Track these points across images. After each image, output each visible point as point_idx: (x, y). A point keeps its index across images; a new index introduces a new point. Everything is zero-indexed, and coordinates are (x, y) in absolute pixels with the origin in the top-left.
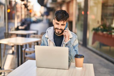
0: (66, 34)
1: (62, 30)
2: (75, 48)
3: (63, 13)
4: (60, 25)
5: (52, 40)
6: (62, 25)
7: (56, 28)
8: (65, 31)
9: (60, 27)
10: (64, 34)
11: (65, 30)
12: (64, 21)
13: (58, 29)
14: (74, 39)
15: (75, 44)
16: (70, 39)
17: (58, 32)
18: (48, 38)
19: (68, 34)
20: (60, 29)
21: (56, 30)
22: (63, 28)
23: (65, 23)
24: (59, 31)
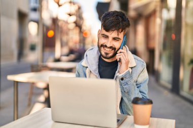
0: (121, 57)
1: (114, 49)
2: (140, 86)
3: (117, 16)
4: (110, 39)
5: (95, 70)
6: (114, 39)
7: (102, 46)
8: (121, 53)
9: (109, 43)
10: (118, 57)
11: (121, 50)
12: (118, 30)
13: (106, 46)
14: (140, 69)
15: (140, 80)
16: (132, 68)
17: (107, 54)
18: (87, 67)
19: (126, 58)
20: (111, 47)
21: (102, 48)
22: (117, 45)
23: (121, 36)
24: (108, 50)
